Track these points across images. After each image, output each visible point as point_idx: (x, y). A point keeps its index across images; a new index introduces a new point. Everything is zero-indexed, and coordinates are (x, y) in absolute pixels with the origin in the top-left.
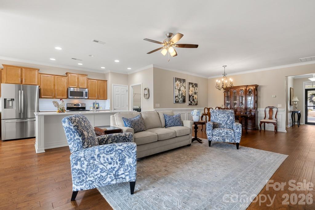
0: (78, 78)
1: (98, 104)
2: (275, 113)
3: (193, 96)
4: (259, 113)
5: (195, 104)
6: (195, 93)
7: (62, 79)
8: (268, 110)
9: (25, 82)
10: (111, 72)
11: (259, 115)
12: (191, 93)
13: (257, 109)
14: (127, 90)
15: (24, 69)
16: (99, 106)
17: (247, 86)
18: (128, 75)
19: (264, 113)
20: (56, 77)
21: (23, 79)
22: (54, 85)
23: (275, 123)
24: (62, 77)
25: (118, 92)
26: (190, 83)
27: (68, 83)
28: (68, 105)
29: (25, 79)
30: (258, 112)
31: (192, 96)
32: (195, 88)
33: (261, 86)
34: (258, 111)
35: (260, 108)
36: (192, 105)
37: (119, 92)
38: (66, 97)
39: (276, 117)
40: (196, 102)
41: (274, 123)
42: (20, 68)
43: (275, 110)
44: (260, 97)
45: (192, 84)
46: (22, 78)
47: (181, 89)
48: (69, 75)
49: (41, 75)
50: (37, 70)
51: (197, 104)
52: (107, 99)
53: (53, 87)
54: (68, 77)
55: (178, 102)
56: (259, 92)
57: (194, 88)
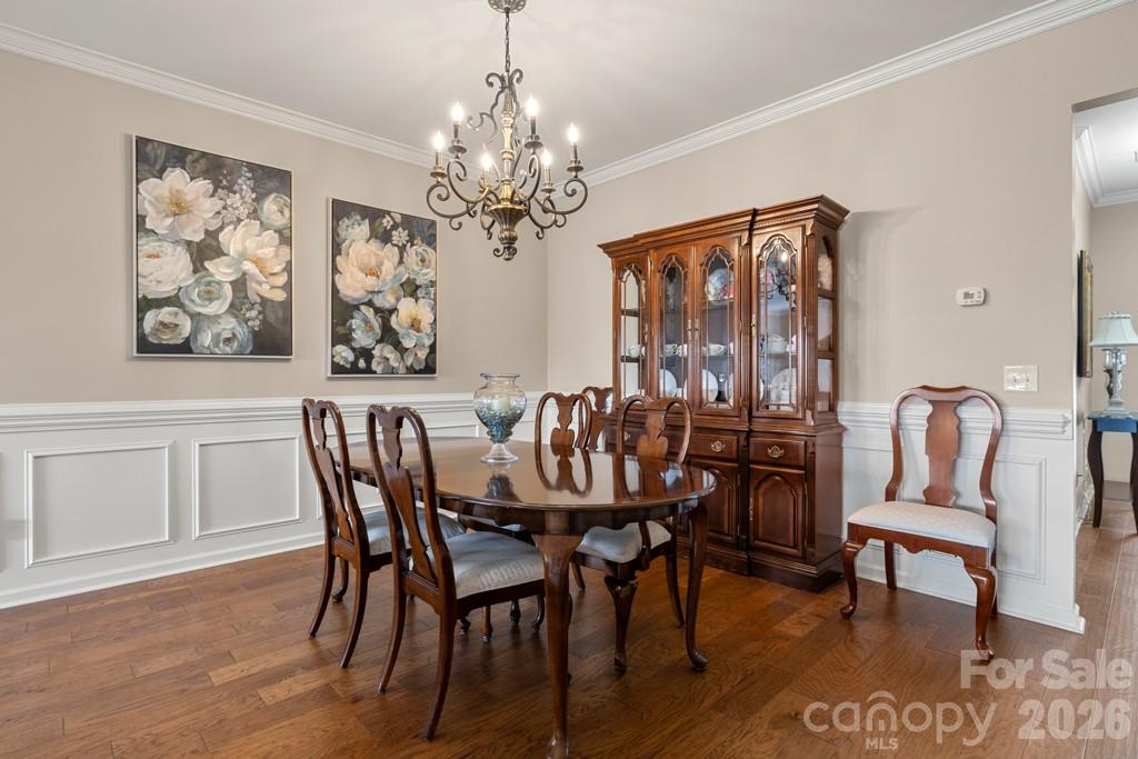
2: (977, 446)
3: (377, 311)
4: (847, 441)
5: (411, 370)
6: (411, 289)
8: (918, 413)
11: (849, 460)
12: (353, 284)
13: (832, 409)
17: (755, 213)
19: (890, 446)
23: (981, 551)
26: (341, 210)
30: (844, 429)
31: (370, 304)
32: (411, 251)
33: (865, 218)
34: (843, 419)
35: (855, 399)
36: (369, 370)
39: (986, 485)
40: (422, 354)
41: (971, 558)
43: (977, 421)
44: (856, 307)
45: (372, 215)
47: (232, 240)
51: (429, 368)
55: (185, 348)
56: (848, 268)
57: (402, 249)
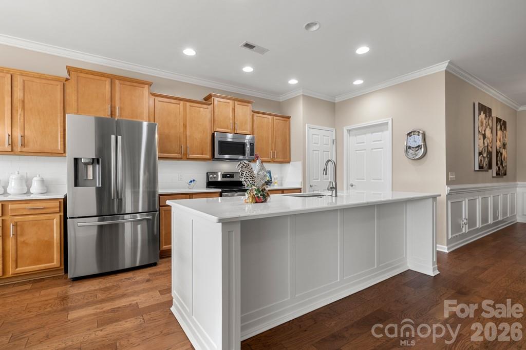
0: (234, 109)
1: (269, 172)
7: (200, 111)
9: (120, 115)
10: (303, 96)
14: (333, 140)
15: (117, 82)
16: (271, 178)
18: (334, 103)
20: (188, 104)
21: (115, 107)
22: (185, 126)
24: (200, 105)
25: (317, 143)
27: (213, 121)
28: (211, 176)
29: (121, 109)
37: (319, 145)
38: (208, 156)
42: (109, 80)
46: (113, 104)
48: (216, 102)
49: (156, 98)
50: (147, 86)
52: (289, 162)
53: (181, 130)
54: (212, 105)
